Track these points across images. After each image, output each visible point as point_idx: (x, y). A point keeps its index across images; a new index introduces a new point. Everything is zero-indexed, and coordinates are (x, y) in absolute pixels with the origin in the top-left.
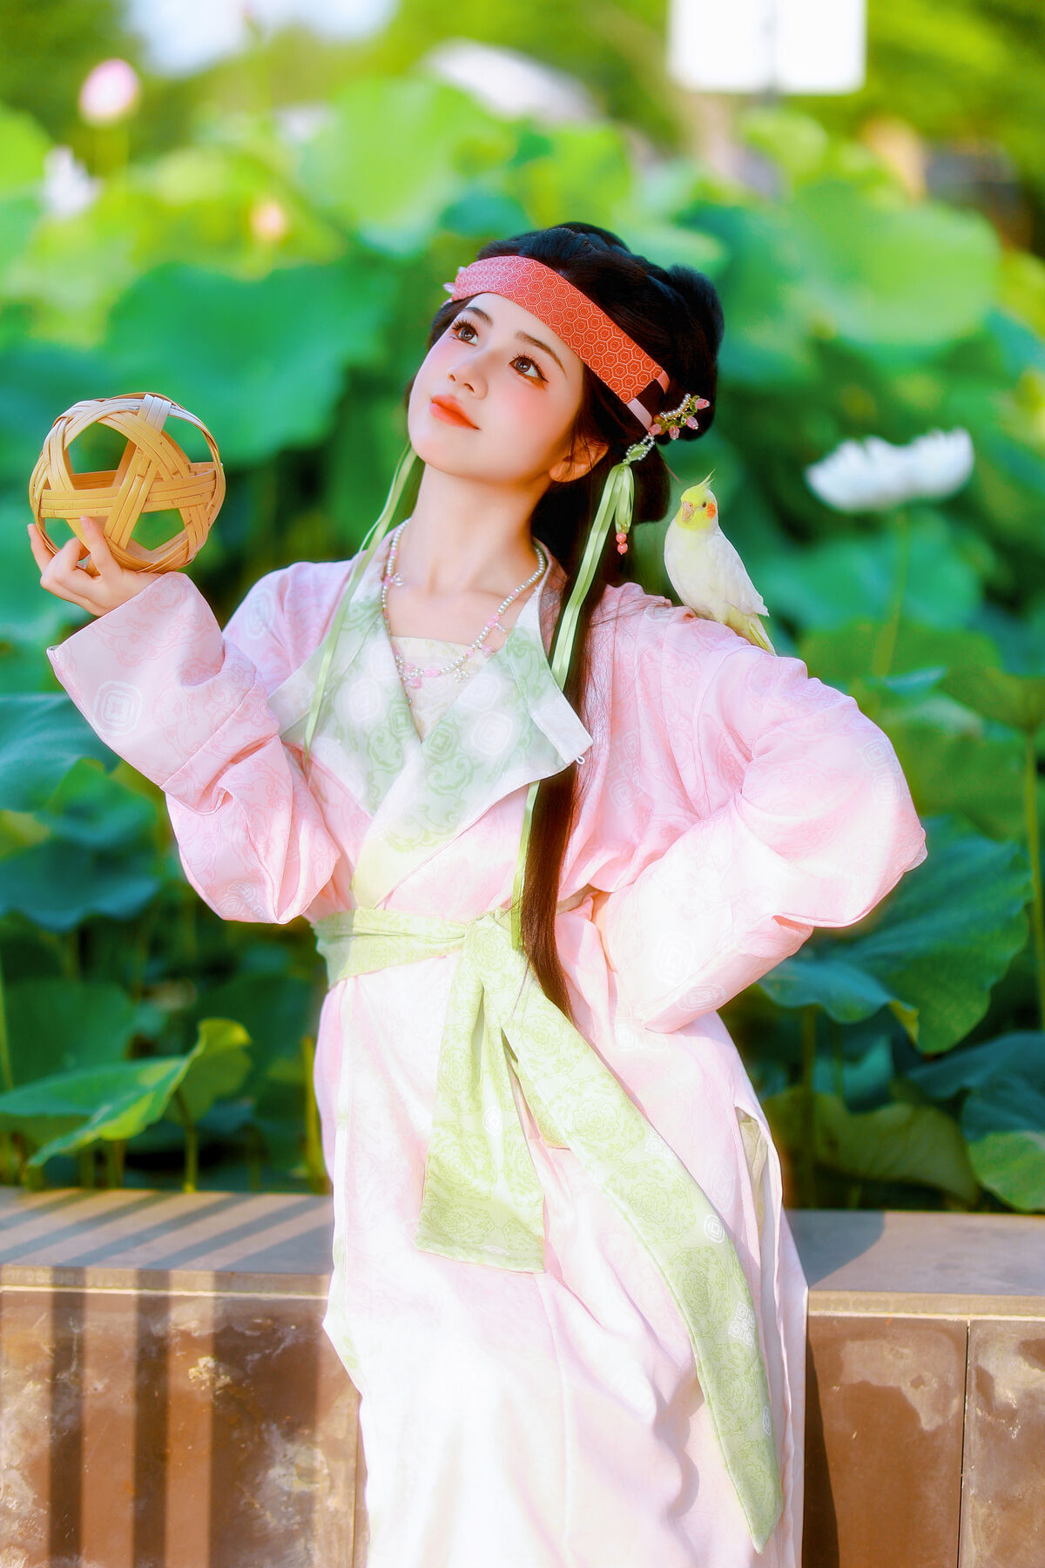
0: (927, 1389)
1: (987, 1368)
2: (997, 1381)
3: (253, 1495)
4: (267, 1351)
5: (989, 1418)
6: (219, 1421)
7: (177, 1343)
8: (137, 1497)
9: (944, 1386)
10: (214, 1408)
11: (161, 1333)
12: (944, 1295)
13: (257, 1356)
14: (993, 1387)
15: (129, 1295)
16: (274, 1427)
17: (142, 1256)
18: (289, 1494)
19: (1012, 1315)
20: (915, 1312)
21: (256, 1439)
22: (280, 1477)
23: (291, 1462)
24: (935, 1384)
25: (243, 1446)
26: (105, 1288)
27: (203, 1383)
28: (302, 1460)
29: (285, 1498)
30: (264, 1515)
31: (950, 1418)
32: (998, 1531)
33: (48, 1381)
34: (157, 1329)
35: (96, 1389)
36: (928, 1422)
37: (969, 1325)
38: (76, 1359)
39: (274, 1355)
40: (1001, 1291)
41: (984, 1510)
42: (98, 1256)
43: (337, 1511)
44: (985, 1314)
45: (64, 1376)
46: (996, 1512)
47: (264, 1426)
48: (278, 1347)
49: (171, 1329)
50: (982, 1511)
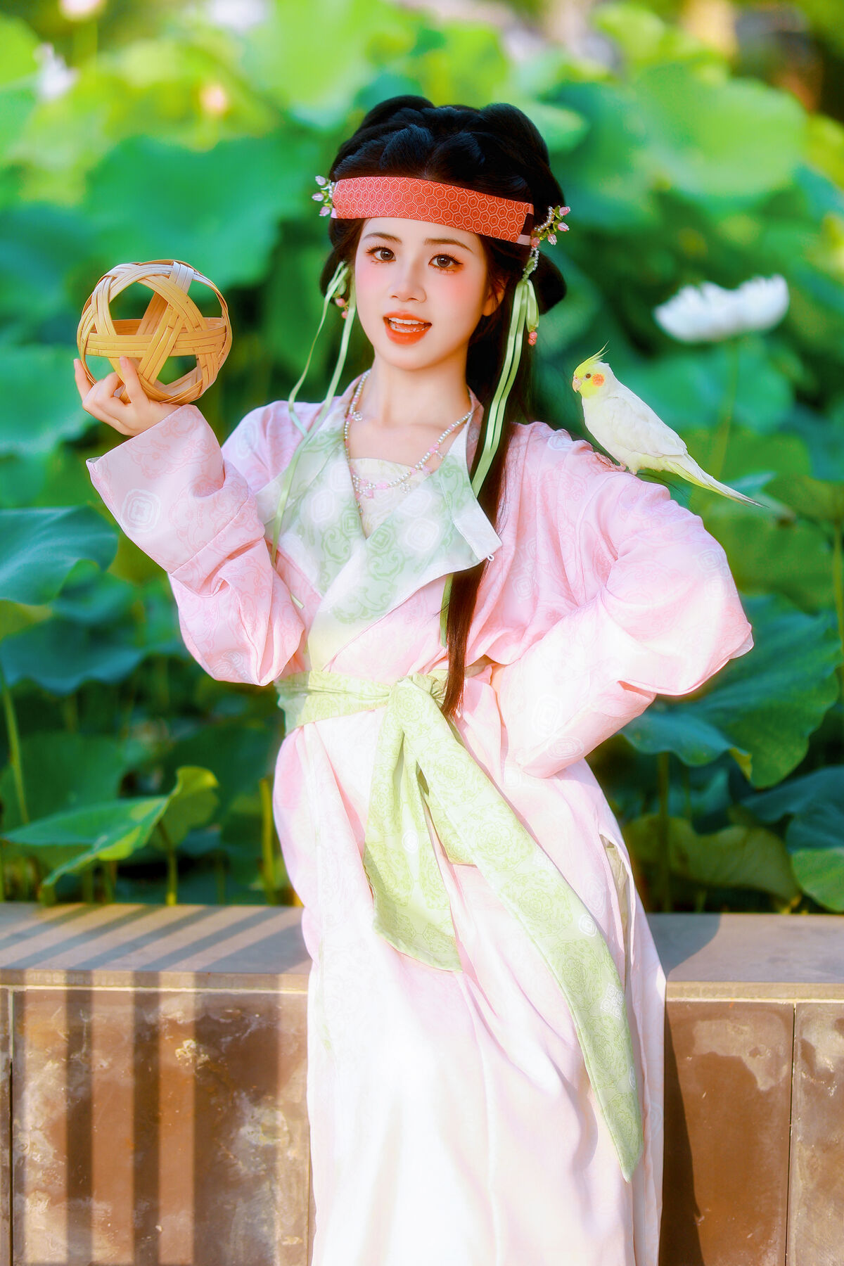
0: (763, 1057)
1: (810, 1041)
2: (818, 1051)
3: (228, 1148)
4: (237, 1035)
5: (812, 1080)
6: (199, 1089)
7: (165, 1030)
8: (136, 1151)
9: (776, 1055)
10: (196, 1080)
11: (153, 1022)
12: (775, 984)
13: (229, 1039)
14: (815, 1056)
15: (127, 992)
16: (244, 1094)
17: (137, 960)
18: (256, 1147)
19: (829, 998)
20: (752, 998)
21: (230, 1105)
22: (249, 1133)
23: (258, 1122)
24: (768, 1054)
25: (219, 1109)
26: (107, 986)
27: (187, 1060)
28: (267, 1120)
29: (253, 1150)
30: (236, 1164)
31: (781, 1080)
32: (820, 1169)
33: (64, 1060)
34: (150, 1018)
35: (102, 1066)
36: (763, 1084)
37: (795, 1007)
38: (85, 1043)
39: (244, 1037)
40: (820, 980)
41: (808, 1152)
42: (102, 961)
43: (295, 1160)
44: (808, 998)
45: (76, 1056)
46: (818, 1154)
47: (235, 1094)
48: (246, 1031)
49: (162, 1018)
50: (807, 1154)
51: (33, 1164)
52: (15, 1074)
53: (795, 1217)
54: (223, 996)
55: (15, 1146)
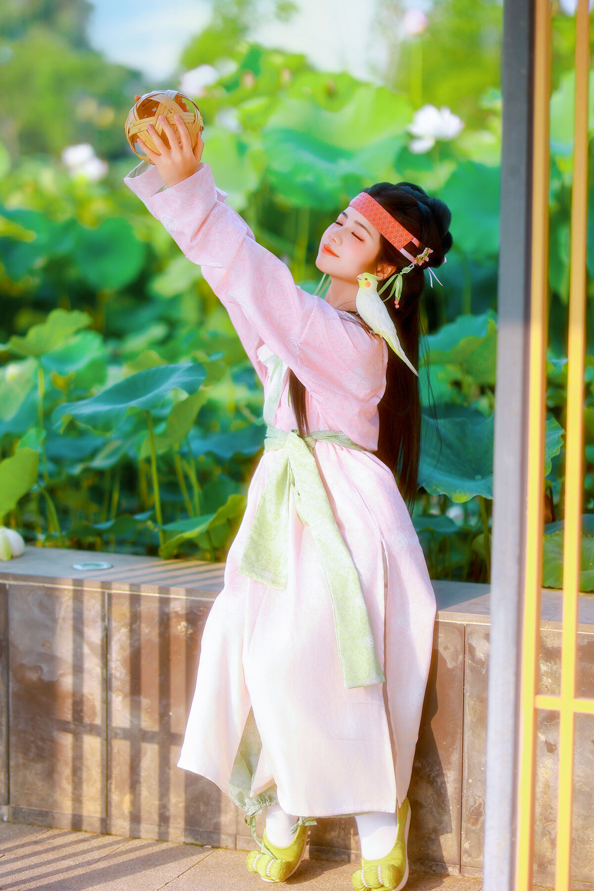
0: (449, 651)
1: (472, 644)
2: (476, 649)
5: (474, 665)
6: (189, 647)
7: (173, 616)
8: (160, 675)
9: (457, 650)
10: (186, 641)
11: (168, 612)
12: (455, 613)
14: (475, 652)
15: (156, 596)
19: (482, 622)
24: (452, 649)
26: (147, 593)
27: (183, 632)
31: (459, 663)
33: (129, 627)
34: (166, 610)
35: (146, 632)
36: (450, 664)
37: (465, 625)
38: (138, 620)
40: (479, 613)
41: (472, 702)
42: (146, 582)
44: (471, 621)
45: (134, 626)
46: (477, 703)
49: (171, 610)
50: (472, 703)
51: (116, 677)
52: (109, 633)
53: (467, 735)
54: (199, 601)
55: (109, 668)
